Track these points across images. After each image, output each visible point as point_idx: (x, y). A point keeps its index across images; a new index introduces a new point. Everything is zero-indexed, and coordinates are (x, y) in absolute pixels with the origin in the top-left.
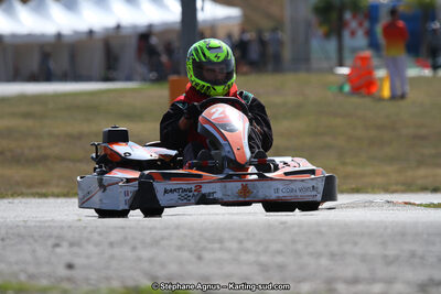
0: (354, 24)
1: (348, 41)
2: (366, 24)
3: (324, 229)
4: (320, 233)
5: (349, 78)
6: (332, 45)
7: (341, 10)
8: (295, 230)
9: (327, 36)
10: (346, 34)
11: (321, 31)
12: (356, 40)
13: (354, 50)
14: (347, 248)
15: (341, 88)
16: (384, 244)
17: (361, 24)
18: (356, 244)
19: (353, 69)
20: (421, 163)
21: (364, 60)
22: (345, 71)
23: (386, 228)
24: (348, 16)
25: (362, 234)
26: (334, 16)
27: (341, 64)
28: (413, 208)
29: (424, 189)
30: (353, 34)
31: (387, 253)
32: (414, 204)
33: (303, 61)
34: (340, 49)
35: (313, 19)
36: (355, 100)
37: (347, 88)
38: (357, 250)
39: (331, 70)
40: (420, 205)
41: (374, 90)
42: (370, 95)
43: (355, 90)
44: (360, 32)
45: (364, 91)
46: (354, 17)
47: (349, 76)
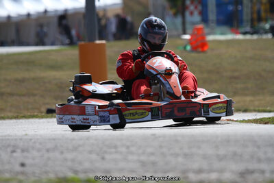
0: (192, 8)
1: (188, 17)
2: (200, 8)
3: (179, 138)
4: (177, 141)
5: (190, 42)
6: (179, 20)
8: (161, 139)
9: (175, 15)
10: (187, 14)
11: (171, 12)
12: (194, 18)
13: (193, 24)
14: (194, 150)
15: (185, 48)
16: (217, 147)
17: (196, 8)
18: (199, 148)
21: (199, 30)
22: (187, 37)
23: (217, 137)
24: (188, 2)
25: (203, 141)
26: (180, 2)
27: (185, 33)
29: (238, 110)
30: (192, 13)
31: (219, 153)
32: (233, 121)
34: (184, 23)
35: (167, 4)
36: (194, 55)
37: (189, 48)
38: (201, 152)
39: (179, 36)
40: (237, 121)
41: (205, 49)
42: (203, 51)
43: (194, 49)
44: (196, 13)
45: (200, 49)
46: (192, 2)
47: (190, 40)
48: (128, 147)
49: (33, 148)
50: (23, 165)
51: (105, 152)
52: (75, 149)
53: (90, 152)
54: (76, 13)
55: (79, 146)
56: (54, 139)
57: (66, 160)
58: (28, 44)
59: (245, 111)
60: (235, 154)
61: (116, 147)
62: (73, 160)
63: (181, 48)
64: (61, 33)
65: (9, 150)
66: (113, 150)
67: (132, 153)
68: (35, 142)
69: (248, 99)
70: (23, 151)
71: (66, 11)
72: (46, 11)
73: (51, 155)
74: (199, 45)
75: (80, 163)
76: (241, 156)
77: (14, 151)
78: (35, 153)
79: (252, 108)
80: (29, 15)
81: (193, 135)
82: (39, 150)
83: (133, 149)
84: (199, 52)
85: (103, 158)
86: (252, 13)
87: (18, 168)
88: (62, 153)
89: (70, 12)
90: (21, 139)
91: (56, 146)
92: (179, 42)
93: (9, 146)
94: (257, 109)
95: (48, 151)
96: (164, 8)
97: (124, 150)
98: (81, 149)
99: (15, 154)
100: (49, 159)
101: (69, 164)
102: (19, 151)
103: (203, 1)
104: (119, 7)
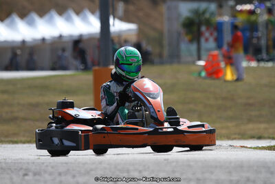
0: (207, 34)
1: (204, 44)
2: (215, 34)
3: (192, 163)
4: (189, 166)
5: (205, 67)
6: (194, 47)
7: (199, 25)
8: (174, 164)
9: (191, 41)
10: (203, 40)
11: (187, 38)
12: (209, 44)
13: (209, 50)
14: (207, 175)
15: (200, 73)
16: (230, 172)
17: (211, 34)
18: (212, 173)
19: (207, 62)
20: (250, 120)
21: (214, 56)
22: (202, 63)
23: (231, 162)
24: (203, 29)
25: (216, 167)
26: (195, 28)
27: (199, 59)
28: (246, 149)
29: (252, 137)
30: (207, 40)
31: (232, 178)
32: (246, 147)
33: (175, 57)
34: (199, 50)
35: (182, 31)
36: (209, 81)
37: (203, 74)
38: (213, 177)
39: (194, 63)
40: (251, 148)
42: (218, 78)
44: (211, 39)
45: (214, 76)
46: (207, 29)
47: (205, 66)
48: (140, 172)
49: (45, 172)
52: (87, 173)
54: (91, 38)
55: (91, 170)
56: (66, 163)
58: (42, 69)
59: (260, 138)
60: (248, 180)
61: (128, 171)
63: (196, 75)
64: (75, 58)
65: (21, 173)
66: (125, 174)
68: (47, 166)
69: (263, 126)
70: (35, 174)
71: (81, 36)
72: (61, 36)
73: (63, 178)
76: (254, 181)
77: (26, 175)
78: (47, 177)
79: (266, 135)
80: (44, 40)
81: (205, 161)
82: (51, 174)
84: (214, 79)
86: (268, 40)
88: (74, 176)
89: (85, 38)
90: (33, 163)
91: (68, 170)
92: (193, 68)
93: (21, 169)
94: (271, 136)
95: (60, 174)
96: (179, 34)
99: (26, 178)
100: (61, 182)
102: (30, 174)
103: (218, 28)
104: (134, 33)
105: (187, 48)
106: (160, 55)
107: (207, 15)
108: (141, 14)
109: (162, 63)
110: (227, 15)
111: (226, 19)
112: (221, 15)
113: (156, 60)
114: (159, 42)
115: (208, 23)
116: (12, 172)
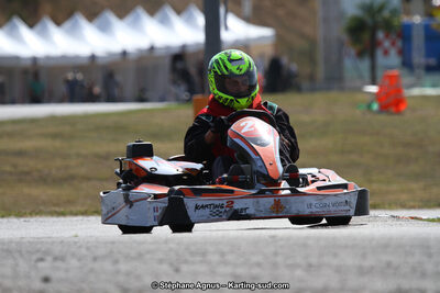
0: (387, 44)
1: (381, 59)
2: (399, 43)
5: (377, 96)
6: (365, 65)
7: (374, 31)
9: (360, 54)
10: (379, 53)
11: (352, 51)
12: (389, 60)
15: (369, 106)
17: (393, 44)
19: (381, 87)
21: (391, 78)
22: (373, 89)
24: (380, 35)
26: (366, 36)
27: (373, 83)
30: (386, 53)
32: (421, 219)
33: (335, 80)
34: (373, 68)
35: (345, 37)
36: (384, 117)
37: (375, 106)
39: (359, 90)
41: (403, 108)
42: (398, 112)
43: (384, 108)
44: (393, 52)
45: (392, 109)
46: (387, 36)
47: (377, 94)
48: (223, 254)
49: (73, 255)
50: (46, 280)
51: (186, 262)
52: (140, 256)
53: (161, 261)
55: (148, 252)
57: (118, 272)
61: (204, 254)
62: (128, 274)
63: (363, 108)
64: (174, 83)
65: (35, 257)
66: (198, 258)
67: (226, 263)
68: (80, 247)
70: (56, 259)
72: (152, 48)
73: (97, 266)
74: (392, 102)
75: (138, 277)
77: (42, 260)
78: (74, 263)
80: (124, 53)
83: (230, 258)
84: (392, 114)
85: (177, 270)
87: (38, 285)
88: (116, 262)
89: (190, 50)
90: (62, 242)
91: (111, 252)
92: (359, 97)
93: (38, 251)
95: (95, 259)
97: (215, 258)
98: (148, 256)
99: (41, 264)
100: (92, 270)
101: (121, 279)
102: (49, 259)
103: (405, 34)
104: (269, 42)
105: (353, 66)
106: (312, 78)
107: (386, 14)
108: (281, 12)
109: (313, 90)
110: (419, 14)
111: (417, 19)
112: (408, 13)
113: (305, 84)
114: (309, 56)
115: (388, 26)
116: (21, 255)
